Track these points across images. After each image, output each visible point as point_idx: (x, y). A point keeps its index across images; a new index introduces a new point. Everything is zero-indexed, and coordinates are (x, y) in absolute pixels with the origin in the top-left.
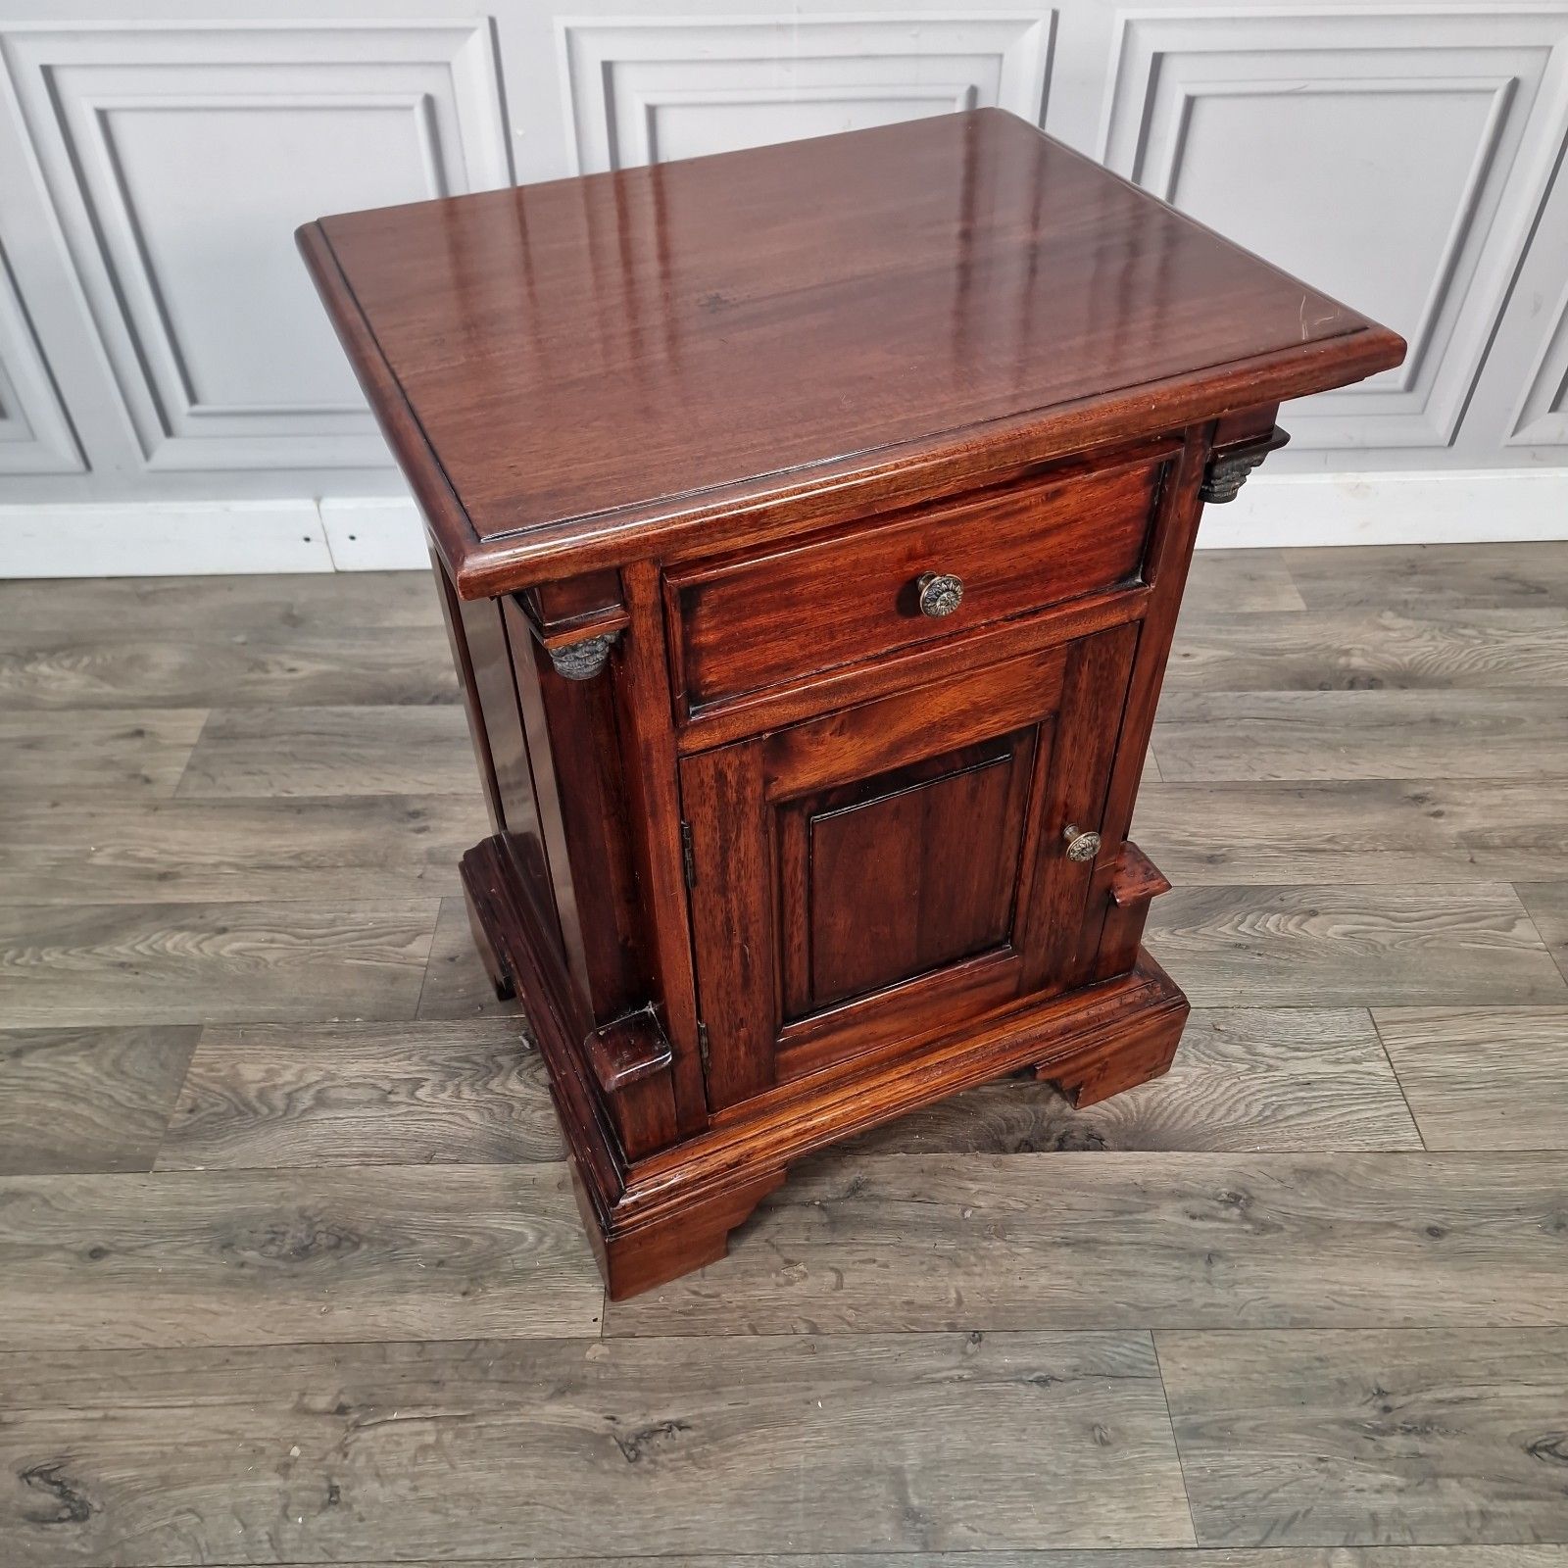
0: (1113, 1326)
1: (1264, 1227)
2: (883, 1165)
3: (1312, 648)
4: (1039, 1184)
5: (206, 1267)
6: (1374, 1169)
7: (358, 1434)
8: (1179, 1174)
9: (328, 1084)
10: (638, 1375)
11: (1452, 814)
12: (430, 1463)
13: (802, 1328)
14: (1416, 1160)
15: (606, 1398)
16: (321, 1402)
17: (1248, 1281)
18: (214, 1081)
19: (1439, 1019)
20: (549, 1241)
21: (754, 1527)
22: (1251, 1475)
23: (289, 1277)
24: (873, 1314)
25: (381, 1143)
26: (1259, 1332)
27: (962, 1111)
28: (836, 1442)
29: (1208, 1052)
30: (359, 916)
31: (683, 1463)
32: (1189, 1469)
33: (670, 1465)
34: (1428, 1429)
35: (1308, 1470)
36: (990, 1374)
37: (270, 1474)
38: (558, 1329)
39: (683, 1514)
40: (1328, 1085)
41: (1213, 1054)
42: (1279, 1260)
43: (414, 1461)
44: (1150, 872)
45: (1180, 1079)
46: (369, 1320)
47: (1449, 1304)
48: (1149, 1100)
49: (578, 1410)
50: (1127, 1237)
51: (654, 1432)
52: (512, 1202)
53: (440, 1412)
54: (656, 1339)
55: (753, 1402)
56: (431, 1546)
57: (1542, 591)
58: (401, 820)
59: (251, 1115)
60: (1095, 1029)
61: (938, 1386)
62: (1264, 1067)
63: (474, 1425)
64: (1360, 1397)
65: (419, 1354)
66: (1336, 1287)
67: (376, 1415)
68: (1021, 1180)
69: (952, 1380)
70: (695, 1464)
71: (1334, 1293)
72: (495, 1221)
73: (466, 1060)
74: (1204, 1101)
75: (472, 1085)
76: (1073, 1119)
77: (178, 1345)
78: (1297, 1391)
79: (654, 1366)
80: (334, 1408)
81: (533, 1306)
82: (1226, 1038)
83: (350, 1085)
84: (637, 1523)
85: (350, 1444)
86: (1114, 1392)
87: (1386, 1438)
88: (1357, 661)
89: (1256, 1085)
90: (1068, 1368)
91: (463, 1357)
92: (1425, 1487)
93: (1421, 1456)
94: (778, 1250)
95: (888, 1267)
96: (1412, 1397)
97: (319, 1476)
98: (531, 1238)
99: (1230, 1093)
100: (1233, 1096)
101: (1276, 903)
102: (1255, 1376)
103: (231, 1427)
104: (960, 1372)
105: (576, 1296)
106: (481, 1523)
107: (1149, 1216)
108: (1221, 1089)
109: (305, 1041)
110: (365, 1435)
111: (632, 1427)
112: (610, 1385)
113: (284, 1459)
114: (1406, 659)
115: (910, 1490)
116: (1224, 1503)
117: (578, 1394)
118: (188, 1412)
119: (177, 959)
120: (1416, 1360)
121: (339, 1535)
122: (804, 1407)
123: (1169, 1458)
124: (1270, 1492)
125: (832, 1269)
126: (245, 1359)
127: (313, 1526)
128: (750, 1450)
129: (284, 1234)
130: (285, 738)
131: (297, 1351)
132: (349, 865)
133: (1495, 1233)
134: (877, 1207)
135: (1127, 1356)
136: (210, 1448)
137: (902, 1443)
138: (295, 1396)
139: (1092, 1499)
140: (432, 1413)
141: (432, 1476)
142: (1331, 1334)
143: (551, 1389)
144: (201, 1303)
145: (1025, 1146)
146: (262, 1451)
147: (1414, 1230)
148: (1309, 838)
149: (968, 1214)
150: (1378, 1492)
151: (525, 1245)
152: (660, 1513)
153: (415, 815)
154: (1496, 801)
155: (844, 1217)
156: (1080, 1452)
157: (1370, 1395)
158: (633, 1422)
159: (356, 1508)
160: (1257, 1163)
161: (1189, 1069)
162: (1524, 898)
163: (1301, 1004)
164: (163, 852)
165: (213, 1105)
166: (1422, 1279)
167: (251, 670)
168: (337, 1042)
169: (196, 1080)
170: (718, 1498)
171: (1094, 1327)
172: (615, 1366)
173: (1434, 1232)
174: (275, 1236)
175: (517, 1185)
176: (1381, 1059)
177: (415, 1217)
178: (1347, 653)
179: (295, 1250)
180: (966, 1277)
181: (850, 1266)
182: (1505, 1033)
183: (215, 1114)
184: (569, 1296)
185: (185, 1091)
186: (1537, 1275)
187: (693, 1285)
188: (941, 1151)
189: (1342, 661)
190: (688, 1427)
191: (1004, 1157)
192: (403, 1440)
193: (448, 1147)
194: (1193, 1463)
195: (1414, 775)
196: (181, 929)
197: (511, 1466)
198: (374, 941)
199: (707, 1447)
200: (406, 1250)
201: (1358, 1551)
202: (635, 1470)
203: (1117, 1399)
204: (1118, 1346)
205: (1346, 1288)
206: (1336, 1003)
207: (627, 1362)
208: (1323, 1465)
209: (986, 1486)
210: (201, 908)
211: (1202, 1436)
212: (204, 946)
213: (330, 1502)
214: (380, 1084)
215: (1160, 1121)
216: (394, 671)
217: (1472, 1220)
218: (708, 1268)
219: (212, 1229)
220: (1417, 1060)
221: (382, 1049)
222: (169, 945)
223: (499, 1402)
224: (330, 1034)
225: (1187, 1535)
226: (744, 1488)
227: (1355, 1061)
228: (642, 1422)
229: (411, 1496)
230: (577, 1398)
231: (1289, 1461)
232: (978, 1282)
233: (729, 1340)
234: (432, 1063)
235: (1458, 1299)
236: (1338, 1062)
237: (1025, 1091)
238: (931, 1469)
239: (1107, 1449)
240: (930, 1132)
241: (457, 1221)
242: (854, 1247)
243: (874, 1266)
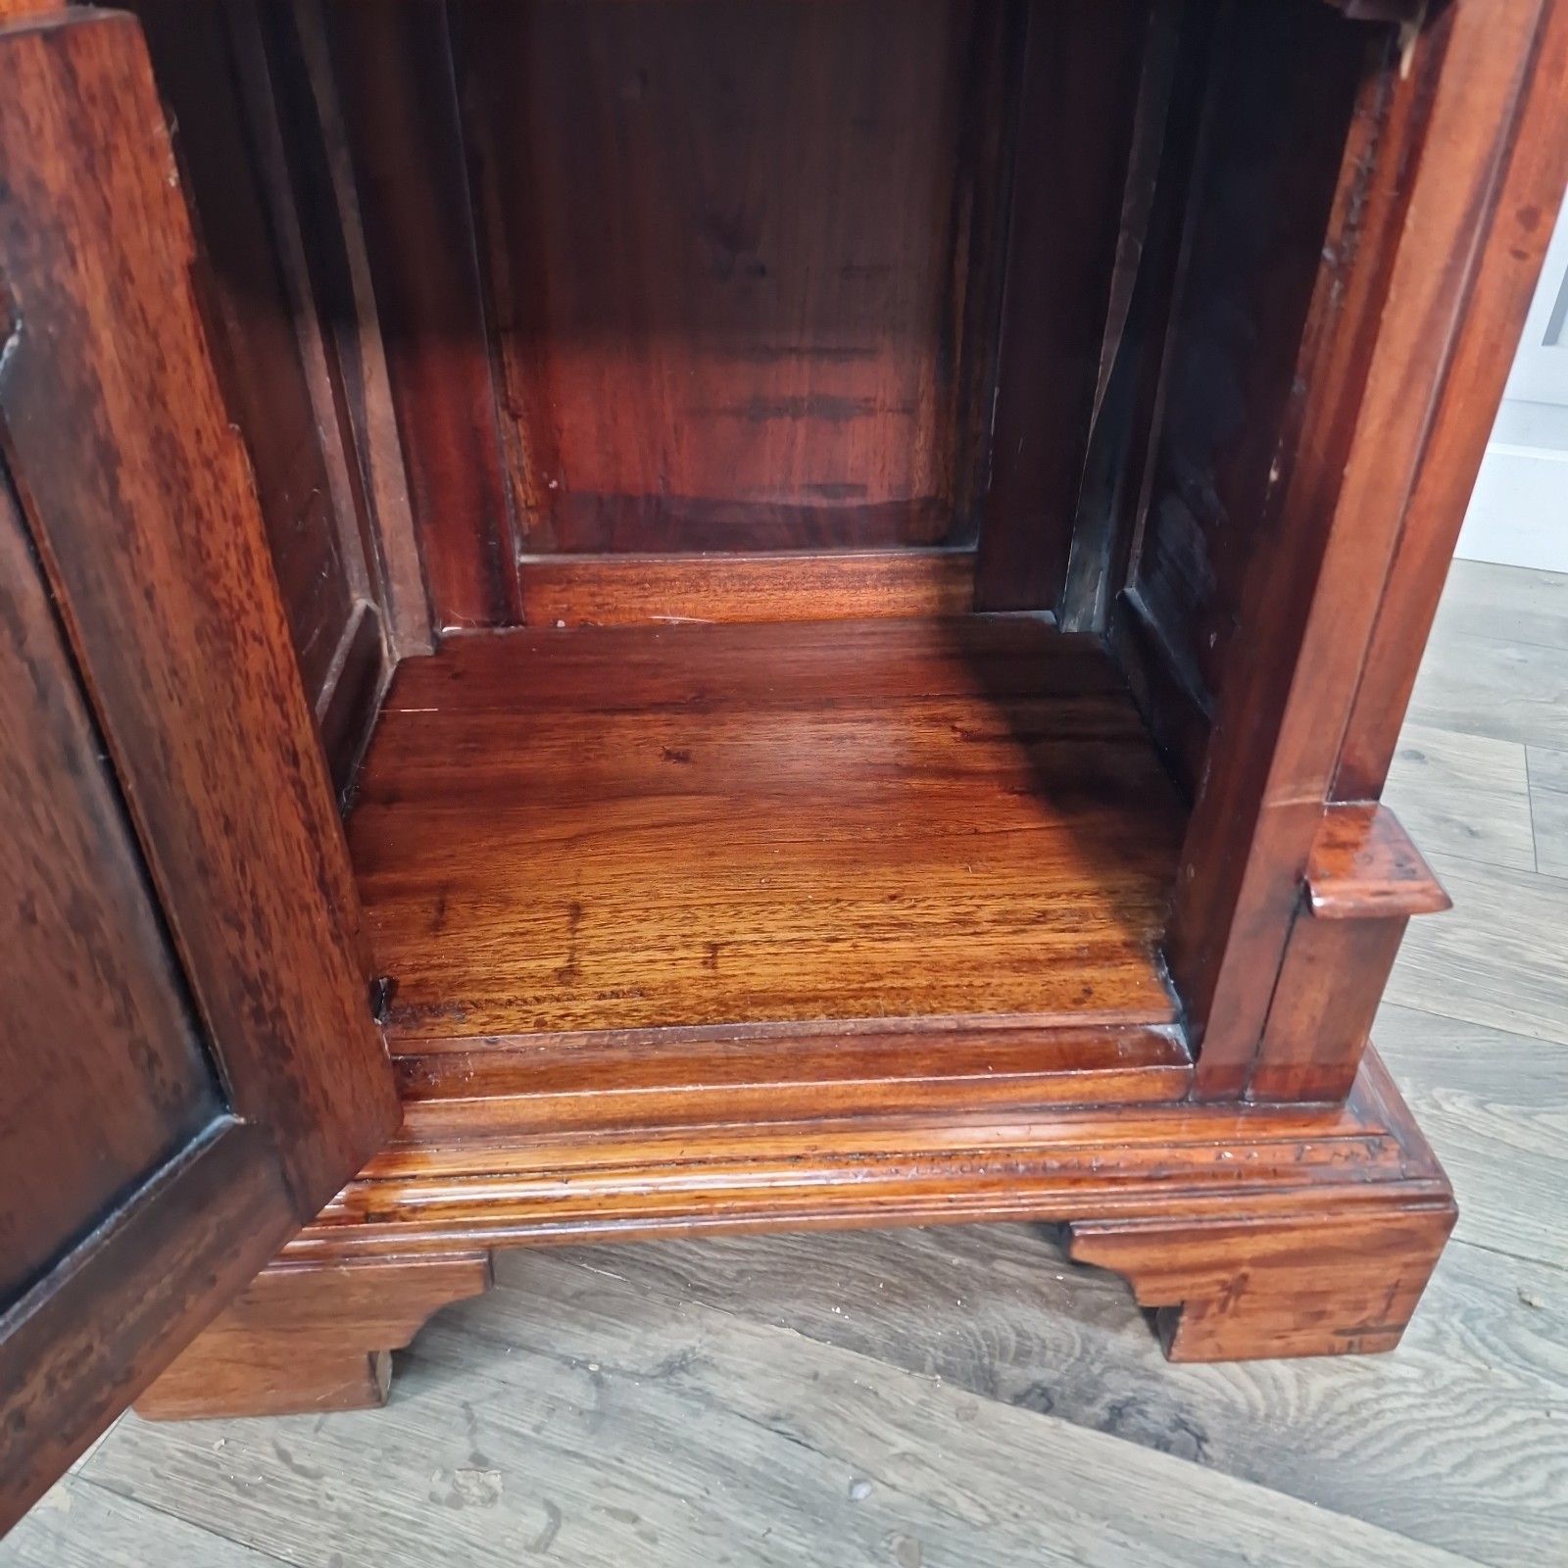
2: (748, 1340)
4: (1036, 1482)
27: (945, 1292)
29: (1492, 1339)
41: (1502, 1347)
44: (1408, 864)
45: (1413, 1373)
48: (1332, 1394)
54: (162, 1518)
60: (1227, 1191)
68: (999, 1463)
74: (1453, 1434)
76: (1156, 1378)
82: (1540, 1325)
94: (473, 1431)
95: (654, 1541)
99: (1519, 1437)
100: (1524, 1445)
108: (1501, 1423)
125: (548, 1505)
134: (696, 1414)
145: (1041, 1399)
149: (862, 1491)
155: (625, 1411)
161: (1439, 1360)
172: (60, 1539)
181: (584, 1512)
187: (290, 1439)
188: (870, 1352)
191: (985, 1405)
215: (1343, 1444)
218: (335, 1418)
237: (1080, 1293)
240: (868, 1311)
242: (615, 1478)
243: (627, 1530)
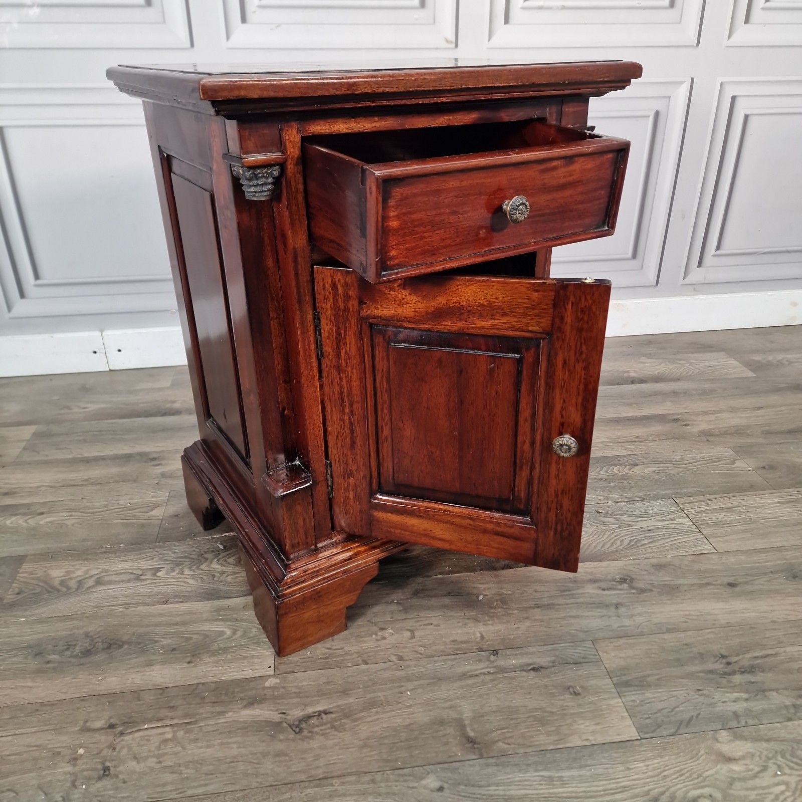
0: (570, 641)
1: (643, 591)
2: (430, 582)
3: (610, 371)
4: (518, 582)
5: (25, 665)
6: (693, 561)
7: (122, 738)
8: (592, 572)
9: (103, 574)
10: (298, 691)
11: (693, 425)
12: (169, 748)
13: (394, 658)
14: (713, 556)
15: (279, 704)
16: (98, 724)
17: (640, 614)
18: (33, 579)
19: (709, 500)
20: (239, 633)
21: (376, 757)
22: (662, 701)
23: (78, 665)
24: (434, 648)
25: (136, 598)
26: (651, 636)
28: (421, 710)
29: (596, 521)
30: (122, 502)
31: (330, 731)
32: (627, 702)
33: (321, 733)
34: (753, 670)
35: (693, 695)
36: (506, 669)
37: (63, 765)
38: (248, 673)
39: (331, 756)
40: (660, 530)
41: (598, 522)
42: (654, 604)
43: (159, 748)
45: (584, 533)
46: (129, 681)
47: (748, 614)
49: (262, 712)
50: (568, 601)
51: (309, 717)
52: (216, 617)
53: (176, 722)
54: (308, 672)
55: (368, 696)
56: (171, 791)
57: (712, 347)
58: (145, 462)
59: (56, 592)
61: (476, 677)
62: (625, 526)
63: (196, 726)
64: (712, 659)
65: (161, 694)
66: (687, 613)
67: (135, 727)
68: (507, 581)
69: (484, 674)
70: (336, 730)
71: (686, 615)
72: (206, 627)
73: (186, 557)
74: (598, 541)
75: (190, 568)
77: (6, 705)
78: (678, 660)
79: (307, 685)
80: (107, 726)
81: (231, 664)
82: (603, 515)
83: (116, 574)
84: (304, 764)
85: (117, 743)
86: (576, 670)
87: (731, 677)
88: (632, 374)
89: (624, 533)
90: (550, 662)
91: (189, 693)
92: (759, 697)
93: (753, 683)
94: (375, 625)
95: (439, 626)
96: (741, 657)
97: (96, 762)
98: (228, 632)
99: (611, 537)
100: (613, 538)
101: (616, 462)
102: (653, 655)
103: (38, 743)
104: (488, 670)
105: (257, 657)
106: (203, 775)
107: (580, 591)
108: (606, 536)
109: (89, 557)
110: (127, 738)
111: (296, 717)
112: (281, 697)
113: (73, 756)
114: (656, 373)
115: (468, 729)
116: (650, 716)
117: (262, 703)
118: (9, 738)
119: (13, 528)
120: (738, 640)
121: (111, 792)
122: (400, 695)
123: (613, 698)
124: (675, 708)
125: (408, 630)
126: (49, 708)
127: (93, 789)
128: (369, 719)
129: (75, 645)
130: (79, 434)
131: (82, 700)
132: (117, 482)
133: (763, 583)
134: (429, 600)
135: (580, 653)
136: (24, 755)
137: (460, 706)
138: (81, 723)
139: (575, 721)
140: (169, 722)
141: (171, 754)
142: (689, 633)
143: (245, 703)
144: (20, 683)
145: (507, 567)
146: (59, 753)
147: (721, 585)
148: (626, 437)
149: (481, 598)
150: (734, 701)
151: (225, 636)
152: (317, 757)
153: (154, 459)
154: (714, 419)
155: (411, 606)
156: (562, 700)
157: (717, 658)
158: (297, 713)
159: (121, 776)
160: (633, 564)
161: (588, 529)
162: (737, 452)
163: (638, 499)
164: (6, 484)
165: (32, 590)
166: (731, 605)
167: (61, 409)
168: (109, 556)
169: (22, 579)
170: (352, 746)
171: (560, 642)
172: (283, 687)
173: (731, 585)
174: (69, 647)
175: (218, 610)
176: (685, 518)
177: (157, 630)
178: (627, 372)
179: (81, 652)
180: (484, 627)
181: (418, 628)
182: (744, 503)
183: (34, 594)
184: (253, 658)
185: (14, 585)
186: (790, 598)
187: (328, 645)
188: (461, 573)
189: (626, 375)
190: (331, 713)
191: (496, 572)
192: (151, 738)
193: (176, 596)
194: (628, 699)
195: (671, 412)
196: (16, 515)
197: (222, 744)
198: (130, 512)
199: (343, 721)
200: (153, 645)
201: (731, 731)
202: (300, 737)
203: (580, 673)
204: (575, 649)
205: (692, 613)
206: (656, 498)
207: (291, 685)
208: (700, 692)
209: (512, 722)
210: (28, 506)
211: (630, 686)
212: (30, 521)
213: (104, 775)
214: (135, 572)
216: (142, 405)
217: (750, 578)
218: (336, 637)
219: (29, 647)
220: (703, 517)
221: (136, 557)
222: (8, 522)
223: (212, 713)
224: (105, 552)
225: (633, 733)
226: (368, 738)
227: (671, 519)
228: (302, 713)
229: (158, 766)
230: (261, 706)
231: (682, 692)
232: (491, 628)
233: (351, 669)
234: (166, 560)
235: (753, 612)
236: (663, 520)
238: (479, 717)
239: (579, 697)
240: (454, 566)
241: (183, 629)
242: (419, 619)
243: (432, 626)
